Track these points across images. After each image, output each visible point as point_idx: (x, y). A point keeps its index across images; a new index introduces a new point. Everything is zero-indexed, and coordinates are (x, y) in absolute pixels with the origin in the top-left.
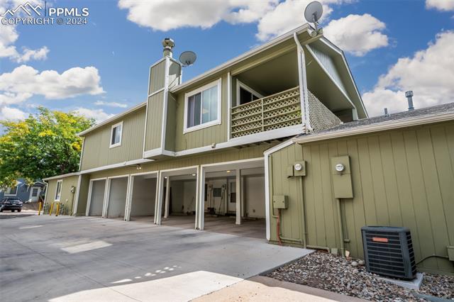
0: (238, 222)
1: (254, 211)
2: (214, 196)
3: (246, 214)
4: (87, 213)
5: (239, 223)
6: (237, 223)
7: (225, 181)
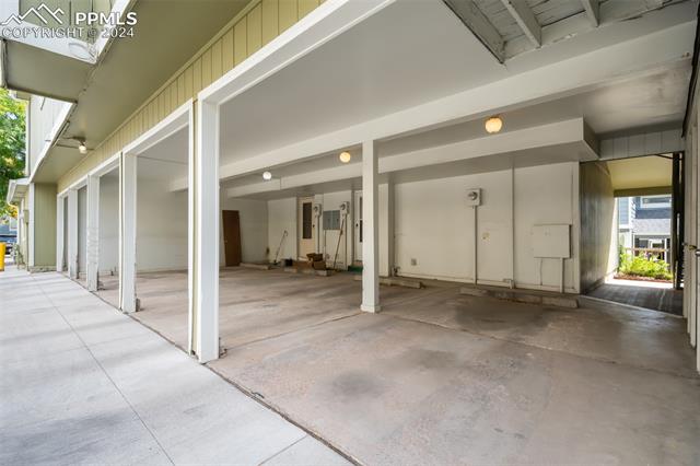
0: (369, 302)
1: (414, 262)
2: (325, 228)
3: (394, 271)
4: (59, 266)
5: (372, 310)
6: (364, 308)
7: (345, 195)
